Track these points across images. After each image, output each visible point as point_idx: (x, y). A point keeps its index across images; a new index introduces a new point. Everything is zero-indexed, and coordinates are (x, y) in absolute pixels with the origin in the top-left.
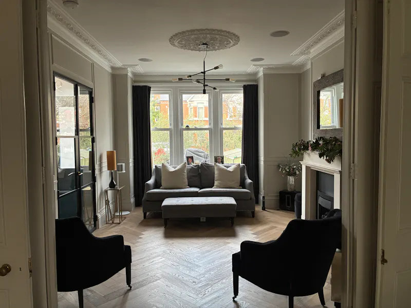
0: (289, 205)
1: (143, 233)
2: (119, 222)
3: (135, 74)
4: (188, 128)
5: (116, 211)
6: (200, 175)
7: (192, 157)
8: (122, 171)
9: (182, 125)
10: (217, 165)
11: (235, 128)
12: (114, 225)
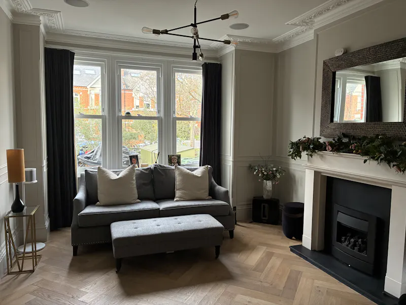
0: (264, 216)
1: (83, 289)
2: (32, 269)
3: (49, 30)
4: (128, 116)
5: (21, 243)
6: (152, 182)
7: (137, 156)
8: (31, 180)
9: (120, 111)
10: (178, 169)
11: (191, 119)
12: (22, 275)
